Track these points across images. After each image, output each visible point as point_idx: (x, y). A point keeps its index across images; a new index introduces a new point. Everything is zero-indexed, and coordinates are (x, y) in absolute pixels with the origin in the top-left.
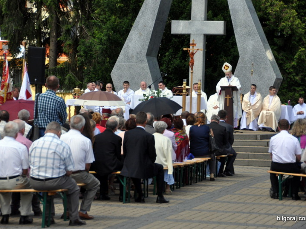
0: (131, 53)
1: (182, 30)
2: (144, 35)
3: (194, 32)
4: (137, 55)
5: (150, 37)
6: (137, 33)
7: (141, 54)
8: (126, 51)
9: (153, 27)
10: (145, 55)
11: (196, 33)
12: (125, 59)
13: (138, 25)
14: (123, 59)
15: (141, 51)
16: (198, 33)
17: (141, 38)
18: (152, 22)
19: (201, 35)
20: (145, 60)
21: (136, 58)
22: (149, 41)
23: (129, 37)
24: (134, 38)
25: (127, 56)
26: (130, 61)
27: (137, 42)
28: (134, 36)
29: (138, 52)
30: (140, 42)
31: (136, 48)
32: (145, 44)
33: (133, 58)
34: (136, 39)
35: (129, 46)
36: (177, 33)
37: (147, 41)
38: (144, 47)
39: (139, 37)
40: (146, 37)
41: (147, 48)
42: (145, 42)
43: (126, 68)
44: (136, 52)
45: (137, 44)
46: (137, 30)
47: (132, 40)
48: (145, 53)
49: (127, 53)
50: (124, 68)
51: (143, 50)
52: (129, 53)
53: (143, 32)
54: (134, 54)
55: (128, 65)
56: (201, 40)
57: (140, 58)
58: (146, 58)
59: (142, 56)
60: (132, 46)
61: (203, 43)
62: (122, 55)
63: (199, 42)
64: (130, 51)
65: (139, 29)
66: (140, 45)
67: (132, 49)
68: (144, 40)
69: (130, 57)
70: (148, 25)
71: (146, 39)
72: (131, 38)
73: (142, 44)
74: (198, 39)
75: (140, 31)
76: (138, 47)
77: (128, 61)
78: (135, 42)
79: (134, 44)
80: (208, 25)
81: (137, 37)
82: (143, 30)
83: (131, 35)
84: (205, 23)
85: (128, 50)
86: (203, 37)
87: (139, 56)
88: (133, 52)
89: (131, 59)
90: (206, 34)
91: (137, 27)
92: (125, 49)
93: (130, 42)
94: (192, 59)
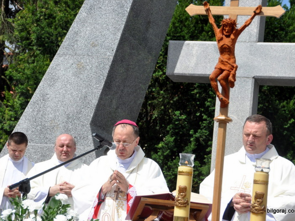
0: (51, 116)
1: (197, 64)
2: (91, 69)
4: (67, 122)
5: (106, 75)
6: (71, 61)
7: (79, 119)
8: (39, 111)
9: (115, 47)
10: (89, 122)
12: (32, 131)
13: (77, 41)
15: (80, 112)
16: (238, 75)
17: (81, 76)
18: (115, 34)
19: (248, 80)
20: (87, 136)
21: (64, 129)
22: (103, 85)
23: (48, 72)
24: (61, 75)
25: (40, 123)
26: (47, 138)
27: (69, 87)
28: (62, 69)
29: (71, 114)
30: (77, 86)
31: (65, 103)
32: (90, 93)
33: (55, 129)
34: (67, 79)
35: (48, 96)
36: (181, 73)
37: (97, 86)
38: (87, 101)
39: (75, 73)
40: (94, 75)
41: (96, 104)
42: (90, 88)
43: (35, 157)
44: (65, 113)
45: (69, 92)
46: (72, 56)
47: (56, 81)
48: (90, 117)
49: (40, 116)
50: (28, 156)
51: (83, 110)
52: (45, 114)
53: (88, 61)
54: (59, 120)
55: (40, 148)
56: (246, 92)
57: (74, 130)
58: (89, 132)
59: (81, 126)
60: (54, 96)
61: (251, 102)
62: (26, 121)
63: (240, 99)
64: (48, 109)
65: (77, 53)
66: (77, 94)
67: (56, 105)
68: (89, 83)
69: (49, 127)
70: (103, 42)
71: (94, 80)
72: (53, 74)
73: (82, 91)
74: (237, 91)
75: (79, 58)
76: (72, 101)
77: (40, 137)
78: (64, 88)
79: (60, 92)
80: (269, 53)
81: (71, 72)
82: (88, 55)
83: (55, 67)
84: (259, 48)
85: (44, 108)
86: (253, 85)
87: (73, 124)
88: (58, 113)
89: (50, 131)
90: (262, 78)
91: (73, 46)
92: (37, 103)
93: (51, 86)
94: (225, 54)
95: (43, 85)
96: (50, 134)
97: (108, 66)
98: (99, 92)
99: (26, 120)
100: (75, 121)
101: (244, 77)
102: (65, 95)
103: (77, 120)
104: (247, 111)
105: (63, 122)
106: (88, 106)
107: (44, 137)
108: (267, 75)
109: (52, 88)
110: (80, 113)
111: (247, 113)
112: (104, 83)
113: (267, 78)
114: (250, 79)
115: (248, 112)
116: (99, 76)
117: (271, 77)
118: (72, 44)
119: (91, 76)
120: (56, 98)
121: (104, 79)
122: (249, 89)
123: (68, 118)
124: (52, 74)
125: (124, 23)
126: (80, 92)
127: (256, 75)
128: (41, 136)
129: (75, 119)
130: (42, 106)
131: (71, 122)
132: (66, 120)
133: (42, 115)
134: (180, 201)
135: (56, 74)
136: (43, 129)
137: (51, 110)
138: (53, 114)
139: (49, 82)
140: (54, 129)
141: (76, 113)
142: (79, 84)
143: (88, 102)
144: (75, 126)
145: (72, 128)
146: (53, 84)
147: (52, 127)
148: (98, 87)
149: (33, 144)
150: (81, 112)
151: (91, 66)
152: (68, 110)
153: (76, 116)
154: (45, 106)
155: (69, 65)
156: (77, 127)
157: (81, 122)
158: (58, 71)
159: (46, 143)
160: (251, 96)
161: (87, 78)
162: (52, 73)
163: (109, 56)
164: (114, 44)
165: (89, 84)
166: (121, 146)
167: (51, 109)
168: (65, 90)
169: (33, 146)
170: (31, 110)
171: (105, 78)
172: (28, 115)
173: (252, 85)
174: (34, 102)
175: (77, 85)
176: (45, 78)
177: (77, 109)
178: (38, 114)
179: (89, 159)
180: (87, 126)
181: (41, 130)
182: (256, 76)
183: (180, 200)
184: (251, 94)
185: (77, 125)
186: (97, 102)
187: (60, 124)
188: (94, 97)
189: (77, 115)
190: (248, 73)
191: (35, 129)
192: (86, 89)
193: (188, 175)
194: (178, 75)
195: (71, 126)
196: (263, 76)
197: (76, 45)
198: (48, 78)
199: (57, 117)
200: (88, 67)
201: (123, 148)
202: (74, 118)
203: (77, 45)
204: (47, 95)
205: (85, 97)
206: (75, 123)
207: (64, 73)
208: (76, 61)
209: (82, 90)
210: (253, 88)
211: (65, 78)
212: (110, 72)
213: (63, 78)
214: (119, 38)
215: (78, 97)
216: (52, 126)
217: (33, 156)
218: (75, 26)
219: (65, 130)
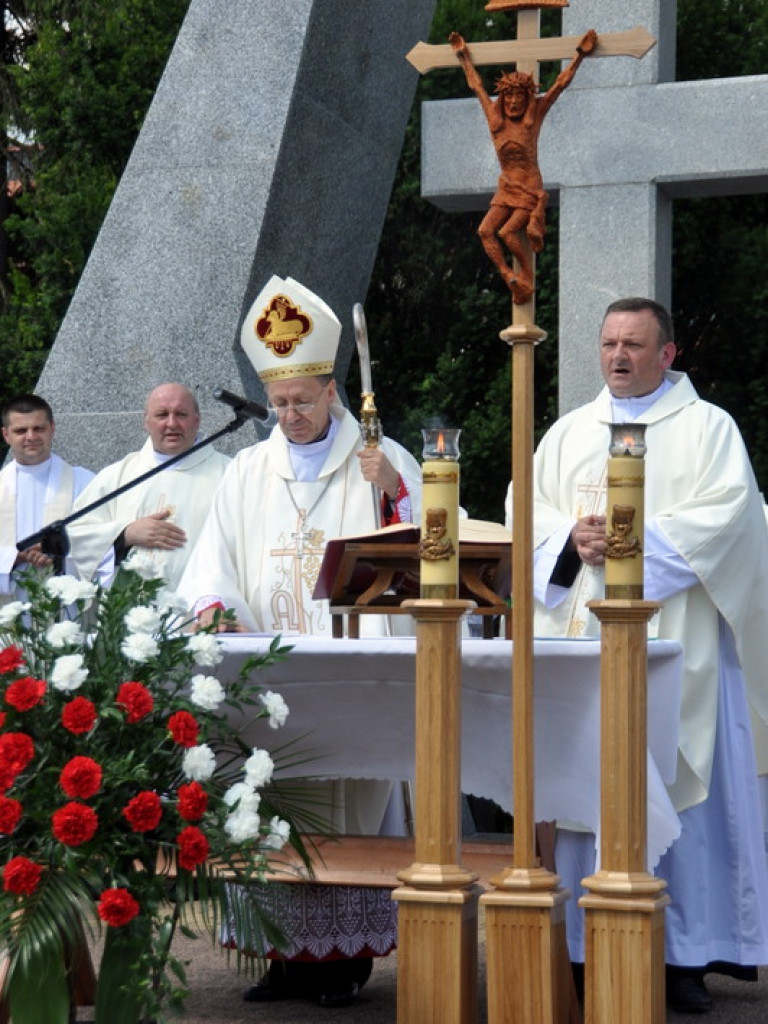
0: (129, 336)
2: (220, 201)
3: (584, 174)
4: (172, 349)
5: (261, 213)
6: (167, 186)
7: (202, 337)
8: (97, 326)
9: (278, 135)
11: (596, 181)
12: (87, 381)
13: (175, 128)
14: (74, 381)
15: (202, 320)
16: (613, 179)
17: (198, 223)
18: (274, 101)
19: (638, 189)
20: (229, 382)
21: (167, 369)
22: (256, 241)
23: (111, 220)
24: (145, 226)
25: (104, 358)
26: (126, 395)
27: (169, 256)
28: (144, 209)
29: (180, 326)
30: (190, 250)
31: (161, 298)
32: (223, 265)
33: (145, 369)
34: (161, 233)
35: (117, 284)
36: (462, 187)
37: (242, 245)
38: (219, 288)
39: (180, 216)
40: (229, 216)
41: (243, 294)
42: (224, 253)
43: (100, 445)
44: (166, 324)
45: (169, 269)
46: (169, 170)
47: (132, 242)
48: (231, 330)
49: (102, 339)
50: (82, 445)
51: (210, 313)
52: (114, 333)
53: (210, 181)
54: (151, 345)
55: (112, 421)
56: (637, 222)
57: (192, 369)
58: (233, 370)
59: (210, 356)
60: (132, 283)
61: (650, 248)
62: (68, 356)
63: (621, 242)
64: (121, 319)
65: (180, 159)
66: (190, 272)
67: (139, 306)
68: (219, 239)
69: (127, 366)
70: (246, 124)
71: (232, 232)
72: (124, 225)
73: (202, 264)
74: (612, 223)
75: (188, 174)
76: (180, 292)
77: (108, 394)
78: (155, 258)
79: (147, 269)
80: (690, 110)
81: (171, 215)
82: (210, 165)
83: (126, 204)
84: (662, 99)
85: (109, 317)
86: (654, 202)
87: (190, 353)
88: (146, 327)
89: (133, 377)
90: (676, 179)
91: (167, 143)
92: (90, 306)
93: (121, 255)
94: (513, 168)
95: (102, 257)
96: (131, 385)
97: (265, 191)
98: (248, 260)
99: (66, 351)
100: (194, 345)
101: (629, 183)
102: (160, 277)
103: (198, 341)
104: (643, 273)
105: (164, 350)
106: (223, 301)
107: (118, 392)
108: (690, 172)
109: (125, 262)
110: (204, 323)
111: (643, 278)
112: (258, 236)
113: (690, 178)
114: (645, 187)
115: (647, 275)
116: (243, 219)
117: (698, 175)
118: (165, 138)
119: (224, 221)
120: (137, 287)
121: (256, 225)
122: (645, 213)
123: (175, 338)
124: (120, 224)
125: (296, 67)
126: (198, 267)
127: (659, 174)
128: (110, 392)
129: (192, 340)
130: (103, 311)
131: (183, 348)
132: (168, 343)
133: (106, 336)
134: (431, 548)
135: (131, 223)
136: (112, 373)
137: (127, 320)
138: (134, 331)
139: (115, 247)
140: (141, 370)
141: (194, 324)
142: (193, 244)
143: (223, 292)
144: (196, 357)
145: (187, 363)
146: (126, 251)
147: (135, 365)
148: (244, 248)
149: (93, 414)
150: (207, 318)
151: (219, 195)
152: (171, 316)
153: (193, 330)
154: (113, 312)
155: (161, 196)
156: (200, 361)
157: (210, 346)
158: (136, 214)
159: (125, 408)
160: (650, 233)
161: (212, 228)
162: (119, 220)
163: (264, 162)
164: (275, 127)
165: (221, 243)
166: (290, 415)
167: (128, 317)
168: (159, 265)
169: (92, 418)
170: (77, 325)
171: (260, 223)
172: (71, 338)
173: (650, 203)
174: (81, 304)
175: (188, 247)
176: (103, 238)
177: (195, 312)
178: (95, 333)
179: (239, 440)
180: (226, 354)
181: (109, 375)
182: (660, 177)
183: (432, 545)
184: (650, 226)
185: (201, 354)
186: (246, 288)
187: (154, 355)
188: (235, 275)
189: (196, 327)
190: (637, 172)
191: (94, 373)
192: (214, 257)
193: (448, 482)
194: (453, 193)
195: (185, 357)
196: (679, 176)
197: (174, 141)
198: (110, 235)
199: (145, 339)
200: (212, 197)
201: (298, 418)
202: (191, 336)
203: (178, 138)
204: (112, 280)
205: (211, 279)
206: (194, 350)
207: (151, 218)
208: (178, 182)
209: (203, 258)
210: (654, 210)
211: (154, 231)
212: (270, 204)
213: (150, 231)
214: (286, 109)
215: (193, 279)
216: (135, 362)
217: (95, 443)
218: (167, 87)
219: (171, 369)
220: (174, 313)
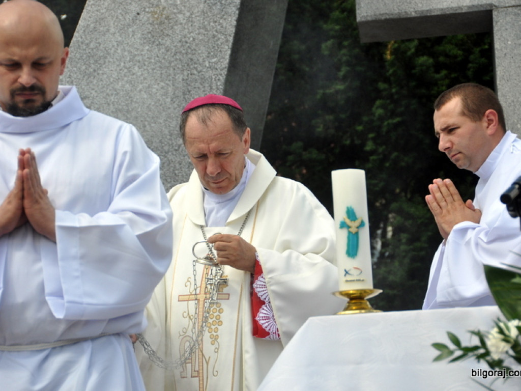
2: (190, 20)
6: (134, 8)
17: (168, 42)
22: (228, 57)
23: (78, 41)
24: (113, 46)
27: (139, 74)
28: (112, 30)
30: (161, 67)
31: (134, 114)
32: (196, 81)
34: (130, 52)
37: (214, 60)
39: (149, 35)
40: (199, 34)
42: (196, 69)
45: (141, 86)
47: (101, 61)
57: (169, 180)
59: (187, 167)
66: (162, 88)
68: (190, 56)
71: (202, 48)
72: (92, 45)
73: (174, 80)
76: (153, 108)
78: (125, 76)
79: (118, 87)
81: (139, 35)
83: (92, 25)
87: (165, 165)
93: (89, 75)
98: (221, 75)
102: (132, 94)
103: (174, 153)
109: (95, 81)
112: (229, 52)
116: (214, 36)
119: (194, 39)
120: (109, 104)
121: (227, 41)
124: (88, 45)
126: (170, 83)
129: (167, 152)
135: (99, 44)
139: (84, 67)
141: (168, 137)
142: (163, 61)
144: (172, 169)
146: (95, 71)
148: (216, 63)
151: (188, 14)
153: (168, 143)
155: (129, 17)
156: (177, 172)
157: (186, 157)
158: (104, 35)
161: (182, 46)
162: (87, 42)
165: (192, 60)
168: (130, 82)
171: (231, 39)
175: (159, 64)
177: (169, 126)
185: (177, 165)
189: (171, 139)
192: (185, 73)
198: (78, 56)
200: (180, 16)
201: (220, 170)
202: (166, 148)
205: (184, 94)
207: (120, 39)
208: (145, 4)
209: (175, 75)
211: (124, 50)
213: (119, 51)
215: (166, 94)
220: (148, 127)
